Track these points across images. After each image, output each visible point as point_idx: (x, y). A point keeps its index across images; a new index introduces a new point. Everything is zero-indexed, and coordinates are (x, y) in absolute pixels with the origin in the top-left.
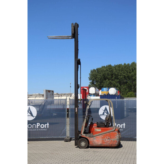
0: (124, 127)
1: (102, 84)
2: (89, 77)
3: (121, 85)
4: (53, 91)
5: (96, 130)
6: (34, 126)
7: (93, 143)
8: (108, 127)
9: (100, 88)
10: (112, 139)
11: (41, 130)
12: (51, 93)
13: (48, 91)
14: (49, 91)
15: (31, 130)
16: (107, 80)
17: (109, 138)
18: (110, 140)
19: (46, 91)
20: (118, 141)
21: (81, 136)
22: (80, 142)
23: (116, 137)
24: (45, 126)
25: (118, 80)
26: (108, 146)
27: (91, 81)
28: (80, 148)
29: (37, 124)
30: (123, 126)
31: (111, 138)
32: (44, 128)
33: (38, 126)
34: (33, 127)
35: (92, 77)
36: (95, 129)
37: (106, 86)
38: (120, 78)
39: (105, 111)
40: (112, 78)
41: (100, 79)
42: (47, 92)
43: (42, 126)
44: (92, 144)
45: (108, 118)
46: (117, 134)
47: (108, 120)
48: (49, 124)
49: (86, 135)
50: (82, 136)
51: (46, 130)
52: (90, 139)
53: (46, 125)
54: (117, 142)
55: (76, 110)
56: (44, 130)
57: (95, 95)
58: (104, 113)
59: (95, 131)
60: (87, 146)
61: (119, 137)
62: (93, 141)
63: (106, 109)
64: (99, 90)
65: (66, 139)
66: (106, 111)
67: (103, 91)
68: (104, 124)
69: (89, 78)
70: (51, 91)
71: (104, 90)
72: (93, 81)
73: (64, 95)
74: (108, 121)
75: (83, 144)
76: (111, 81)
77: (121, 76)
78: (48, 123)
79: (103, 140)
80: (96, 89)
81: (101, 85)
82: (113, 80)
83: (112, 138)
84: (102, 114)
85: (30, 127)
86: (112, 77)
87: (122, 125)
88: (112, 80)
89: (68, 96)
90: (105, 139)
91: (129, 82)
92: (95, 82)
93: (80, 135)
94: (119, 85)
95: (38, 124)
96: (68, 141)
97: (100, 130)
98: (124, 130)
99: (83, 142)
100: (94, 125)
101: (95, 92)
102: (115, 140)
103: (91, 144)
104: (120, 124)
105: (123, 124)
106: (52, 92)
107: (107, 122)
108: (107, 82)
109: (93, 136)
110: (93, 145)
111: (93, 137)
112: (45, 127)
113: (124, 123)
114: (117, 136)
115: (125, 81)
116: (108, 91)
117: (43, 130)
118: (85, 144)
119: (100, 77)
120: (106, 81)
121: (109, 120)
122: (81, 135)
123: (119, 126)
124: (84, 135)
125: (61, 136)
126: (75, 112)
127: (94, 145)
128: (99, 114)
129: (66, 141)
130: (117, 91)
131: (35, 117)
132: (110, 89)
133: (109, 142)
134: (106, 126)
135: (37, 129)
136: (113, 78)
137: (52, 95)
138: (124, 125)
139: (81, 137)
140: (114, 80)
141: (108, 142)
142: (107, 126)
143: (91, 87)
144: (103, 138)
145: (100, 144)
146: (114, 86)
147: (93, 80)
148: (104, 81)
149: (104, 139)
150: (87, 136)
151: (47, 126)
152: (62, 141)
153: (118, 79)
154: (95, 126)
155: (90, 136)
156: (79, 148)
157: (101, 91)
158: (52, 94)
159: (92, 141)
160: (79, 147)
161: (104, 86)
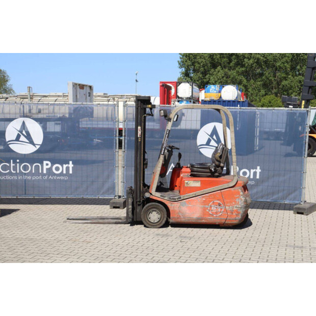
0: (258, 177)
1: (207, 76)
2: (180, 60)
3: (248, 81)
4: (90, 87)
5: (187, 183)
6: (37, 167)
7: (180, 214)
8: (217, 177)
9: (203, 86)
10: (227, 207)
11: (55, 177)
12: (87, 90)
13: (79, 85)
14: (82, 87)
15: (29, 178)
16: (219, 68)
17: (220, 205)
18: (223, 210)
19: (75, 85)
20: (241, 211)
21: (149, 198)
22: (148, 212)
23: (237, 200)
24: (62, 168)
25: (243, 69)
26: (217, 222)
27: (184, 69)
28: (148, 227)
29: (45, 162)
30: (255, 173)
31: (224, 203)
32: (62, 174)
33: (45, 167)
34: (33, 172)
35: (186, 61)
36: (186, 181)
37: (216, 82)
38: (248, 65)
39: (211, 135)
40: (229, 63)
41: (204, 66)
42: (76, 89)
43: (57, 169)
44: (176, 216)
45: (218, 155)
46: (241, 193)
47: (219, 159)
48: (73, 163)
49: (161, 196)
50: (152, 197)
51: (66, 178)
52: (173, 205)
53: (65, 166)
54: (239, 213)
55: (139, 133)
56: (62, 178)
57: (191, 101)
58: (209, 141)
59: (186, 185)
60: (164, 222)
61: (246, 201)
62: (180, 212)
63: (215, 132)
64: (201, 91)
65: (114, 203)
66: (214, 137)
67: (209, 92)
68: (209, 169)
69: (178, 61)
70: (87, 86)
71: (211, 89)
72: (186, 71)
73: (121, 98)
74: (217, 160)
75: (154, 216)
76: (226, 70)
77: (249, 60)
78: (71, 162)
79: (204, 209)
80: (194, 87)
81: (205, 80)
82: (231, 67)
83: (227, 203)
84: (205, 144)
85: (25, 170)
86: (230, 61)
87: (252, 171)
88: (230, 69)
89: (128, 100)
90: (211, 207)
91: (267, 74)
92: (191, 71)
93: (147, 195)
94: (245, 81)
95: (47, 164)
96: (118, 208)
97: (198, 184)
98: (258, 182)
99: (154, 213)
100: (183, 170)
101: (191, 95)
102: (235, 209)
103: (175, 218)
104: (247, 169)
105: (256, 169)
106: (88, 88)
107: (217, 163)
108: (218, 72)
109: (180, 198)
110: (179, 220)
111: (180, 200)
112: (65, 172)
113: (258, 167)
114: (242, 200)
115: (259, 71)
116: (220, 92)
117: (58, 178)
118: (159, 216)
119: (204, 60)
120: (217, 70)
121: (221, 160)
122: (151, 194)
123: (245, 173)
124: (157, 196)
125: (103, 193)
126: (137, 138)
127: (183, 220)
128: (198, 144)
129: (115, 207)
130: (240, 93)
131: (38, 147)
132: (223, 87)
133: (221, 213)
134: (213, 175)
135: (45, 175)
136: (232, 64)
137: (88, 95)
138: (258, 170)
139: (149, 200)
140: (234, 69)
141: (216, 213)
142: (217, 174)
143: (182, 83)
144: (205, 203)
145: (198, 219)
146: (233, 82)
147: (188, 66)
148: (213, 70)
149: (207, 206)
150: (166, 198)
151: (68, 168)
152: (105, 206)
153: (243, 66)
154: (185, 173)
155: (173, 199)
156: (145, 226)
157: (203, 91)
158: (89, 93)
159: (176, 209)
160: (145, 224)
161: (212, 81)
